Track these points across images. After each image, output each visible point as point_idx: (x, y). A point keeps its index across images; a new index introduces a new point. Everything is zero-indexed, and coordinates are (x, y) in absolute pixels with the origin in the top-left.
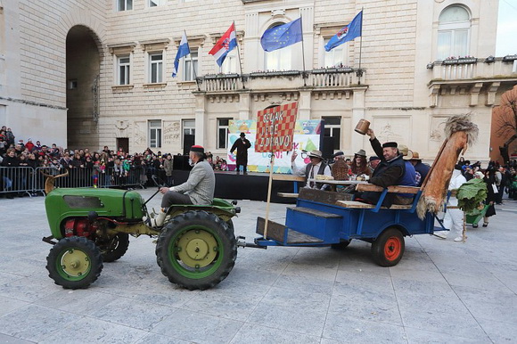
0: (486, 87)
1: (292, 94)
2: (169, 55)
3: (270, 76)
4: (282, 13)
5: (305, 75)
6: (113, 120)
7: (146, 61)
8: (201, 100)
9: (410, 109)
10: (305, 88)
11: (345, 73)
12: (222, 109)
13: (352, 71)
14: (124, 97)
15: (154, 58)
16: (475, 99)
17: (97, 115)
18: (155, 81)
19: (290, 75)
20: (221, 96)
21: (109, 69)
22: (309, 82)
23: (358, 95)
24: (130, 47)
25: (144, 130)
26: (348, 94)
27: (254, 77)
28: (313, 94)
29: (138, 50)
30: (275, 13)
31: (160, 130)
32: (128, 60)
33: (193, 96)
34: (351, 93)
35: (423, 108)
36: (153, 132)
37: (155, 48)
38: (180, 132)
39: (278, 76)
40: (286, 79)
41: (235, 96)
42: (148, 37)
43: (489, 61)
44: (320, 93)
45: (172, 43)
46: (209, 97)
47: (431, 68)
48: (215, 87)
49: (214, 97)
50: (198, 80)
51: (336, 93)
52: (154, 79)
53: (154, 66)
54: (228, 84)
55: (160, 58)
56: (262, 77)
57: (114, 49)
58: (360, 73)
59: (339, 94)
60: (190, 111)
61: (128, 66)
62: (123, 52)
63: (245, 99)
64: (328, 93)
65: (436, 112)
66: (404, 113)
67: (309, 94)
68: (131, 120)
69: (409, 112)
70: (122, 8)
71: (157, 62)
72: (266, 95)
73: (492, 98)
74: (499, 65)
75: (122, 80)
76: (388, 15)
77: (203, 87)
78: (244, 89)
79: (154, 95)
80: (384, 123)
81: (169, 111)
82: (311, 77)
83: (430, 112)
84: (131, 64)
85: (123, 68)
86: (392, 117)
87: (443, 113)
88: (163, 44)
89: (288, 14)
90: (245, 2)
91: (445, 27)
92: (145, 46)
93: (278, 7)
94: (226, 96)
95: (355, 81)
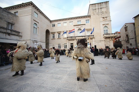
0: (112, 37)
2: (62, 34)
3: (79, 37)
5: (85, 36)
6: (52, 44)
8: (68, 41)
11: (91, 36)
12: (72, 42)
14: (54, 40)
16: (110, 39)
17: (49, 44)
18: (59, 38)
19: (82, 36)
20: (71, 40)
21: (51, 36)
23: (93, 39)
24: (55, 33)
25: (57, 46)
29: (56, 33)
31: (60, 46)
32: (54, 35)
33: (66, 40)
34: (92, 39)
35: (103, 41)
36: (59, 46)
37: (59, 33)
38: (64, 46)
41: (74, 40)
42: (58, 31)
43: (112, 34)
45: (62, 32)
46: (69, 40)
47: (104, 35)
48: (70, 38)
49: (70, 40)
50: (67, 37)
52: (59, 37)
53: (59, 35)
54: (72, 38)
57: (52, 33)
58: (93, 36)
60: (66, 42)
61: (54, 36)
62: (53, 33)
63: (75, 40)
65: (105, 41)
68: (55, 44)
69: (101, 41)
70: (53, 27)
73: (113, 39)
74: (113, 34)
75: (53, 38)
77: (68, 39)
78: (75, 39)
79: (59, 40)
80: (98, 43)
81: (62, 43)
82: (86, 37)
84: (55, 35)
85: (53, 36)
86: (98, 42)
87: (106, 41)
88: (61, 32)
89: (81, 28)
90: (74, 26)
91: (105, 29)
92: (57, 32)
93: (79, 27)
94: (72, 40)
95: (93, 37)
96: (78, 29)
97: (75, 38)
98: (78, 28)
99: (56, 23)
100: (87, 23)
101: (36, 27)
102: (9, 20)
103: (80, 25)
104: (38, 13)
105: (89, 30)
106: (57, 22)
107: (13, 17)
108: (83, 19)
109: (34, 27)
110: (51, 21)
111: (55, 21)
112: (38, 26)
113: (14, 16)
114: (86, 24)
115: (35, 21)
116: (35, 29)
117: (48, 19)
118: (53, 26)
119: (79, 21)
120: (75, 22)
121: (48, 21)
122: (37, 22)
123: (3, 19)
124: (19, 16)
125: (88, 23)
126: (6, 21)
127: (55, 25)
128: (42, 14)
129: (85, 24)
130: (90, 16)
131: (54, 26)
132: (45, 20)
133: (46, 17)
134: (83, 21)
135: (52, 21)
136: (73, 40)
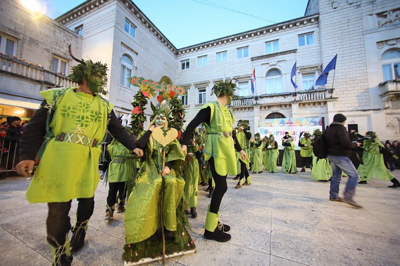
1: (286, 106)
3: (272, 96)
4: (275, 63)
5: (295, 94)
7: (197, 92)
9: (368, 110)
10: (295, 101)
11: (320, 92)
12: (243, 115)
13: (326, 90)
15: (200, 91)
19: (284, 95)
20: (241, 109)
22: (297, 98)
23: (330, 104)
24: (188, 86)
26: (322, 104)
27: (261, 97)
28: (300, 105)
29: (192, 88)
30: (271, 64)
32: (187, 93)
34: (325, 103)
35: (379, 110)
37: (202, 86)
39: (277, 96)
40: (282, 98)
41: (251, 108)
42: (198, 80)
44: (304, 104)
45: (211, 82)
46: (235, 109)
47: (383, 85)
48: (238, 104)
49: (238, 109)
51: (314, 104)
52: (200, 101)
53: (200, 95)
54: (246, 102)
55: (205, 90)
56: (267, 97)
58: (331, 91)
59: (317, 104)
61: (187, 96)
63: (256, 109)
64: (309, 104)
65: (389, 111)
66: (364, 113)
67: (298, 105)
69: (368, 112)
70: (183, 68)
71: (202, 93)
72: (269, 107)
75: (183, 103)
76: (345, 58)
78: (257, 104)
80: (350, 120)
82: (298, 96)
83: (384, 111)
86: (355, 116)
87: (395, 111)
88: (207, 83)
89: (279, 64)
90: (253, 59)
91: (386, 62)
92: (196, 85)
93: (273, 61)
94: (245, 108)
95: (328, 95)
96: (267, 68)
97: (255, 102)
98: (267, 66)
99: (192, 57)
100: (301, 43)
101: (128, 65)
102: (58, 48)
103: (277, 54)
104: (137, 23)
105: (312, 70)
106: (195, 53)
107: (68, 40)
108: (288, 31)
109: (124, 67)
110: (177, 52)
111: (190, 50)
112: (135, 62)
113: (71, 35)
114: (298, 47)
115: (128, 48)
116: (127, 72)
117: (167, 45)
118: (183, 65)
119: (272, 43)
120: (257, 46)
121: (169, 51)
122: (132, 50)
123: (40, 45)
124: (85, 36)
125: (308, 44)
126: (47, 50)
127: (188, 64)
128: (149, 27)
129: (294, 51)
130: (317, 19)
131: (186, 65)
132: (159, 46)
133: (161, 38)
134: (288, 39)
135: (182, 52)
136: (249, 108)
